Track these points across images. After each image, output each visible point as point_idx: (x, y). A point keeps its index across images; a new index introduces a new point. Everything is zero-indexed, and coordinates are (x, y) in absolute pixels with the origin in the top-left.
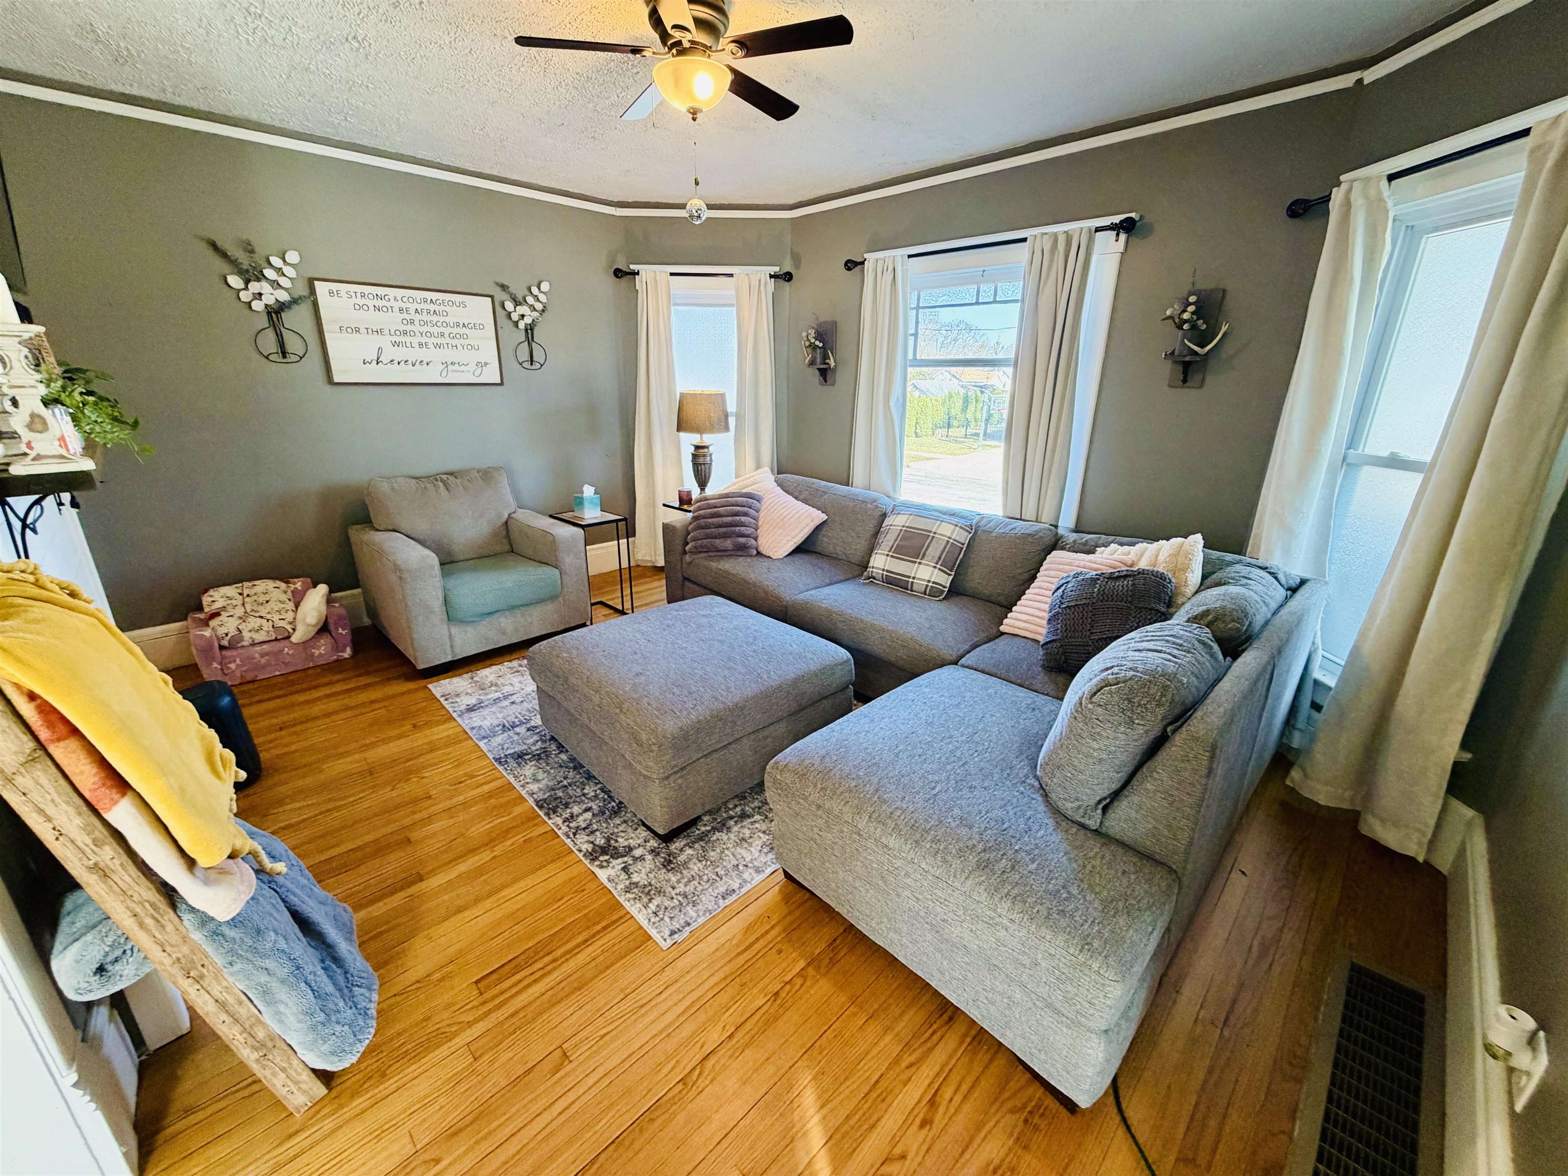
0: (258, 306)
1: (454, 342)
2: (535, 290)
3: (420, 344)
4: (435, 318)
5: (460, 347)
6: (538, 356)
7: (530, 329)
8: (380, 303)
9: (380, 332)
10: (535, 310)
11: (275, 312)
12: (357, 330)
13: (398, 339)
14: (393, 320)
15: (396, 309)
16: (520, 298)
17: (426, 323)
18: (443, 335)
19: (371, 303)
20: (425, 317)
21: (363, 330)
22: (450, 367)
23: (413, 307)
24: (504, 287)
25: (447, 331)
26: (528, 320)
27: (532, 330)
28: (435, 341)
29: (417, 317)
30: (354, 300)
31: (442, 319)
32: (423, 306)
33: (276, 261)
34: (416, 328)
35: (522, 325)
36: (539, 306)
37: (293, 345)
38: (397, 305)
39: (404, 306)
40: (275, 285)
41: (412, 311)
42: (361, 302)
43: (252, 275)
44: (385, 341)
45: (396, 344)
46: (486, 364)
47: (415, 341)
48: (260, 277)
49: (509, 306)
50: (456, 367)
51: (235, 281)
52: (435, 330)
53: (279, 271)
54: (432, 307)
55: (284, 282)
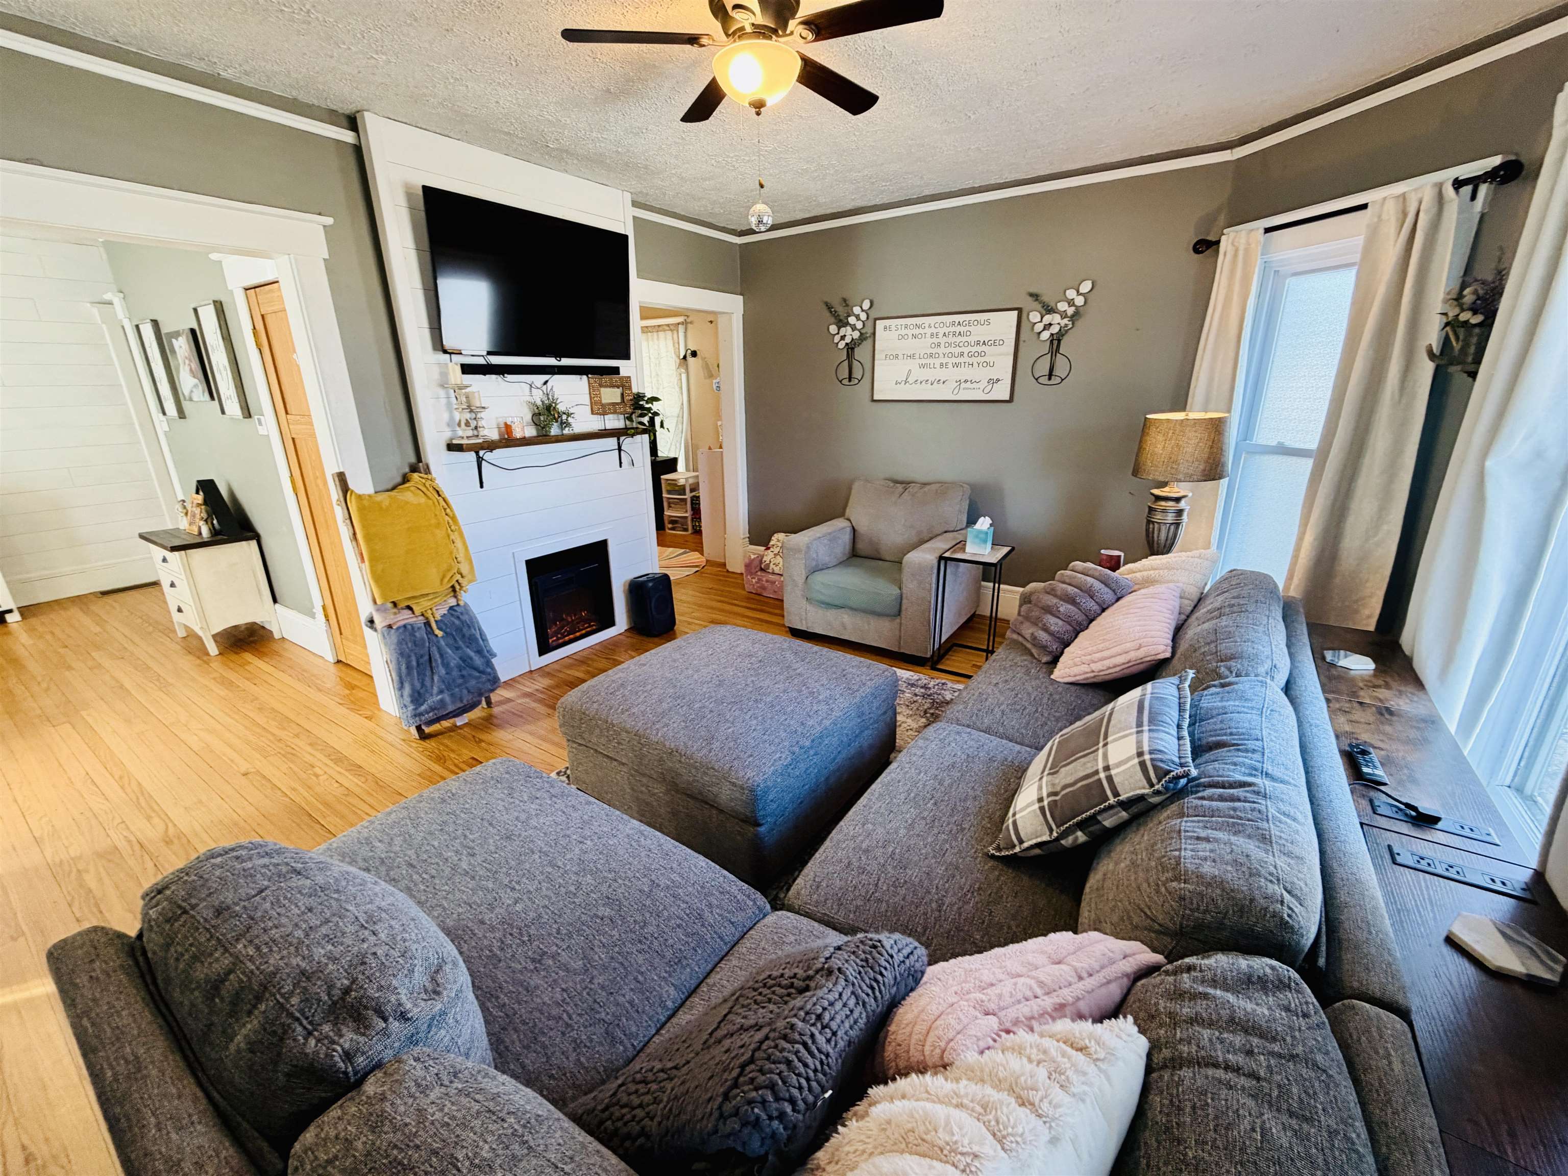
0: (842, 345)
1: (970, 360)
2: (1071, 294)
3: (942, 364)
4: (959, 339)
5: (975, 365)
6: (1061, 368)
7: (1056, 341)
8: (917, 331)
9: (912, 356)
10: (1066, 316)
11: (850, 348)
12: (897, 357)
13: (924, 361)
14: (923, 346)
15: (928, 335)
16: (1052, 304)
17: (950, 345)
18: (962, 354)
19: (910, 332)
20: (951, 339)
21: (901, 357)
22: (963, 385)
23: (941, 331)
24: (1035, 296)
25: (966, 350)
26: (1055, 329)
27: (1059, 341)
28: (954, 360)
29: (943, 340)
30: (899, 332)
31: (965, 339)
32: (952, 329)
33: (857, 310)
34: (941, 350)
35: (1046, 335)
36: (1071, 311)
37: (857, 373)
38: (928, 331)
39: (935, 331)
40: (854, 328)
41: (941, 335)
42: (903, 332)
43: (842, 323)
44: (913, 365)
45: (923, 366)
46: (998, 380)
47: (937, 362)
48: (847, 324)
49: (1035, 317)
50: (968, 385)
51: (833, 329)
52: (958, 350)
53: (858, 317)
54: (958, 329)
55: (859, 325)
